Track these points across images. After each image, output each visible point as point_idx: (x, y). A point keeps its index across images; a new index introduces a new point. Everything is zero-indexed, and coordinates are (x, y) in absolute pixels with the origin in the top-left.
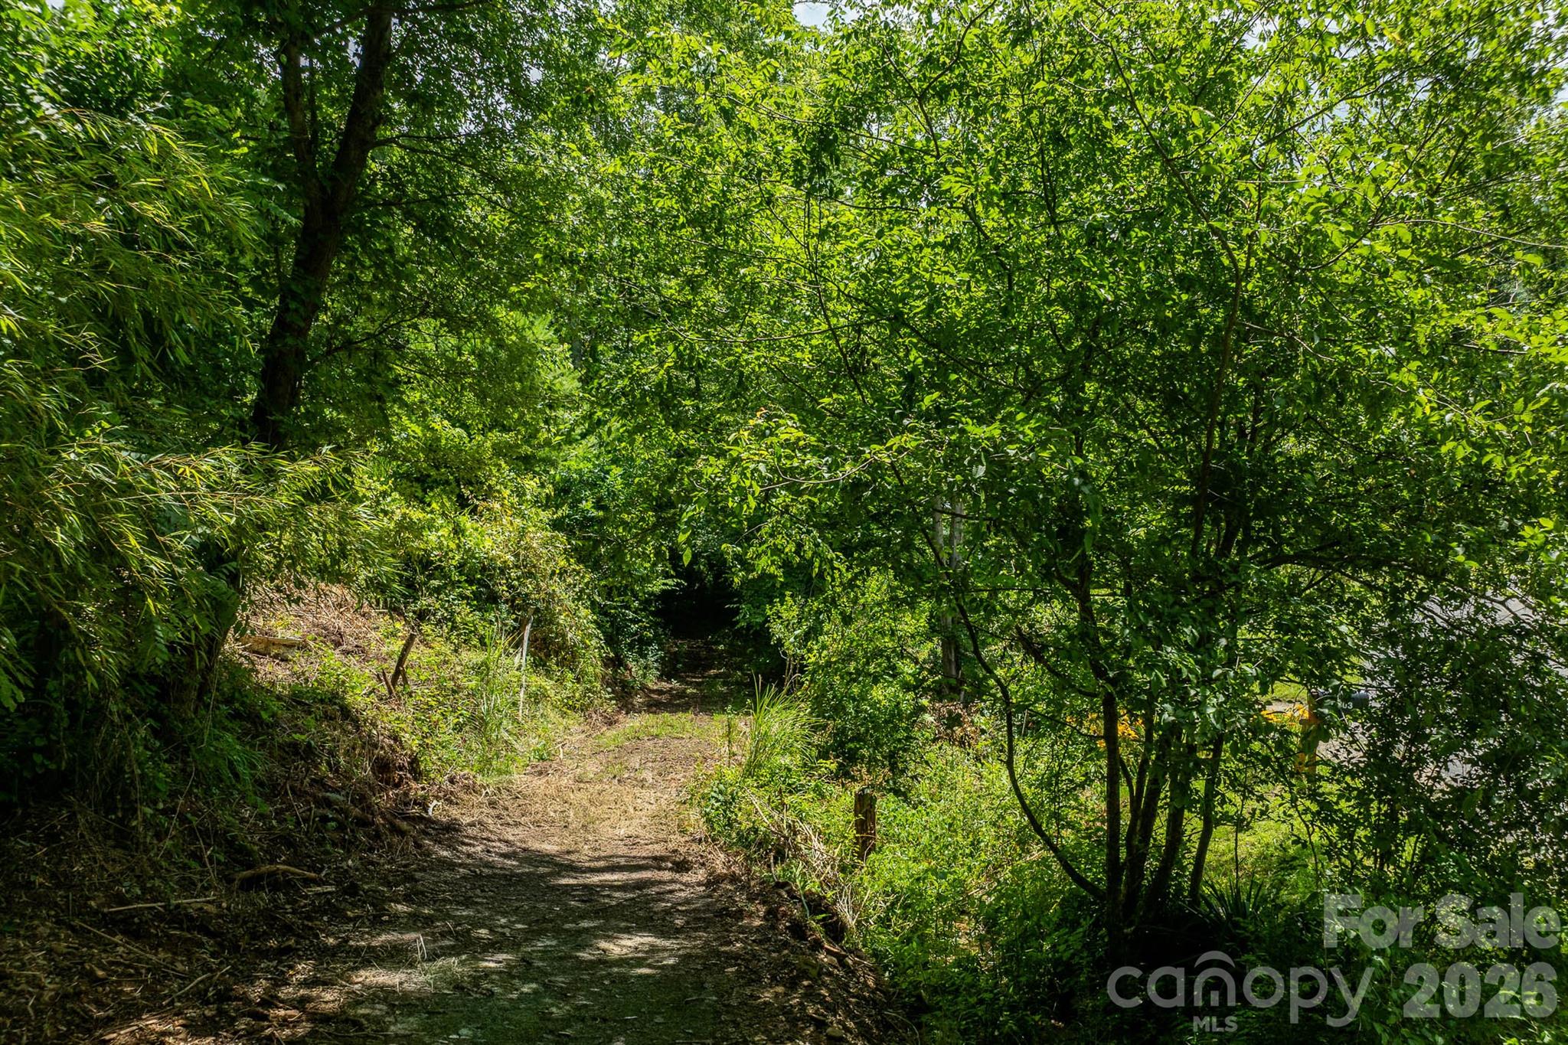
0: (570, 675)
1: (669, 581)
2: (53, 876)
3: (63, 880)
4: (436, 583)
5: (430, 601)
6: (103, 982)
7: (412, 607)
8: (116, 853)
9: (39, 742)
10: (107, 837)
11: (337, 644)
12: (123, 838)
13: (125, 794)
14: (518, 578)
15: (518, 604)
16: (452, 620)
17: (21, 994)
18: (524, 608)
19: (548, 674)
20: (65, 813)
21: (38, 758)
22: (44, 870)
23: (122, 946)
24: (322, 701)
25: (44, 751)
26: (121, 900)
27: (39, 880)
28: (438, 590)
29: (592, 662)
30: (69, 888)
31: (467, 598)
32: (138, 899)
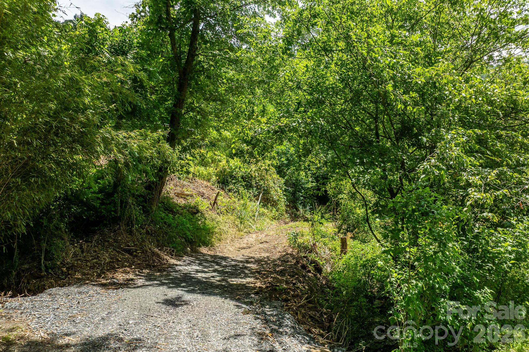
0: (275, 209)
1: (314, 184)
2: (114, 239)
3: (116, 241)
4: (234, 181)
5: (232, 186)
6: (120, 261)
7: (227, 188)
8: (129, 236)
9: (113, 209)
10: (127, 232)
11: (202, 196)
12: (131, 232)
13: (132, 222)
14: (259, 180)
15: (258, 188)
16: (239, 192)
17: (101, 261)
18: (260, 189)
19: (268, 208)
20: (118, 226)
21: (113, 213)
22: (112, 238)
23: (127, 256)
24: (192, 208)
25: (114, 211)
26: (128, 246)
27: (111, 240)
28: (235, 183)
29: (282, 206)
30: (117, 242)
31: (243, 186)
32: (133, 246)
